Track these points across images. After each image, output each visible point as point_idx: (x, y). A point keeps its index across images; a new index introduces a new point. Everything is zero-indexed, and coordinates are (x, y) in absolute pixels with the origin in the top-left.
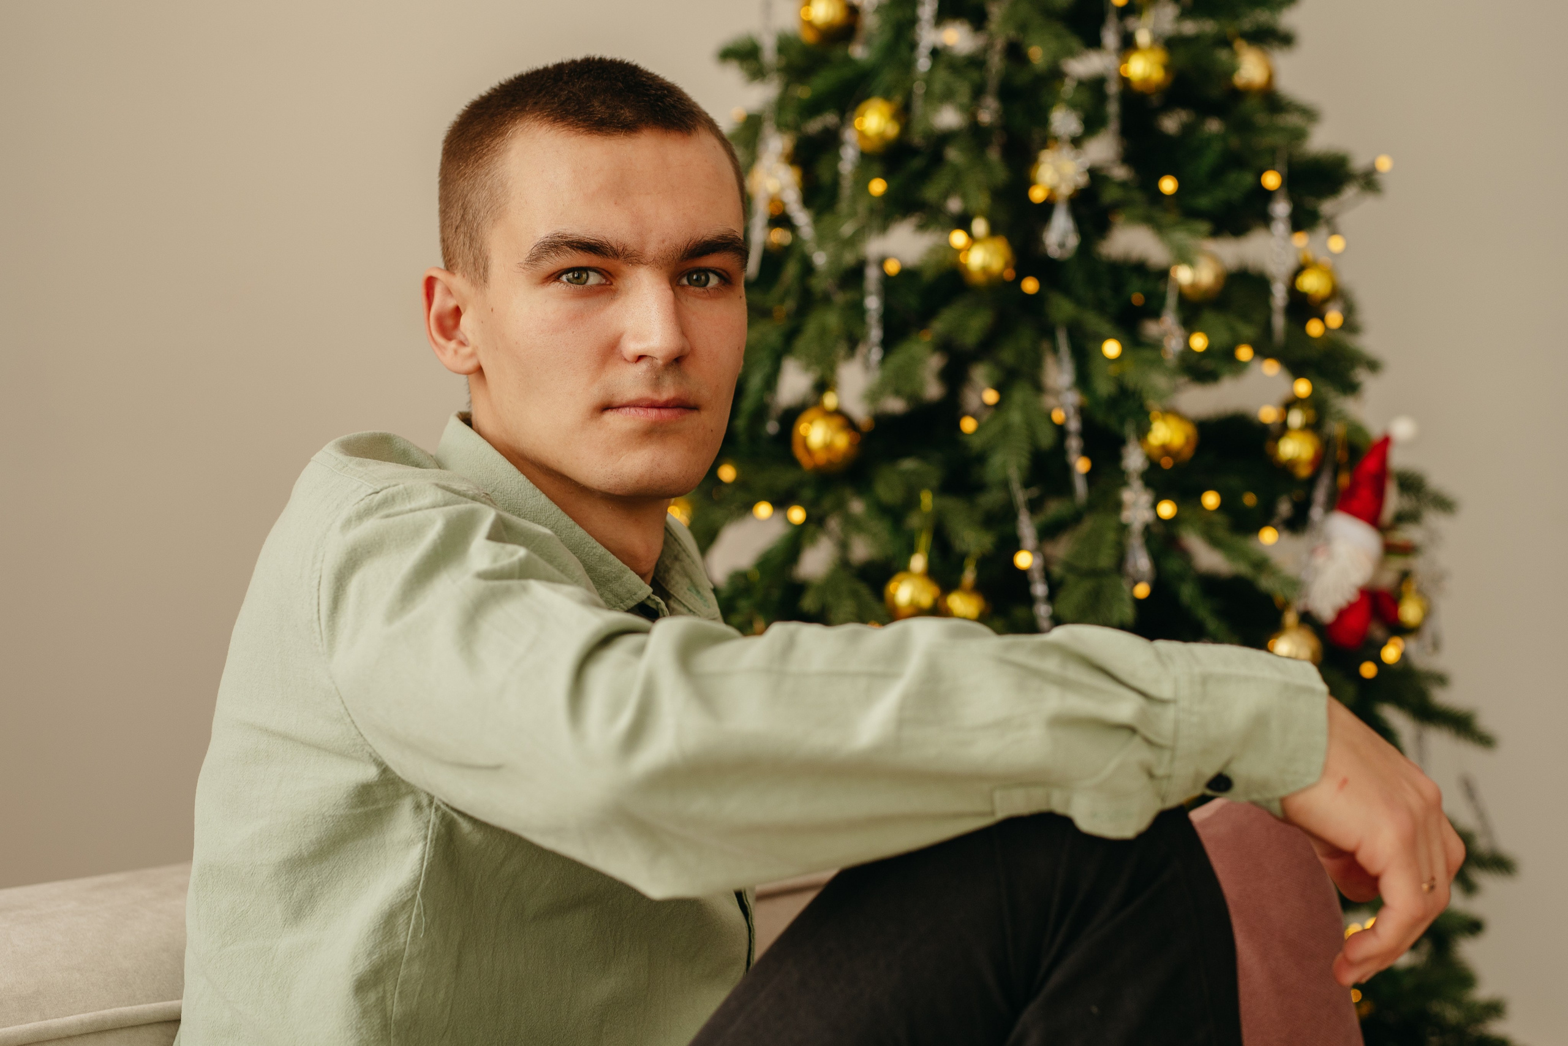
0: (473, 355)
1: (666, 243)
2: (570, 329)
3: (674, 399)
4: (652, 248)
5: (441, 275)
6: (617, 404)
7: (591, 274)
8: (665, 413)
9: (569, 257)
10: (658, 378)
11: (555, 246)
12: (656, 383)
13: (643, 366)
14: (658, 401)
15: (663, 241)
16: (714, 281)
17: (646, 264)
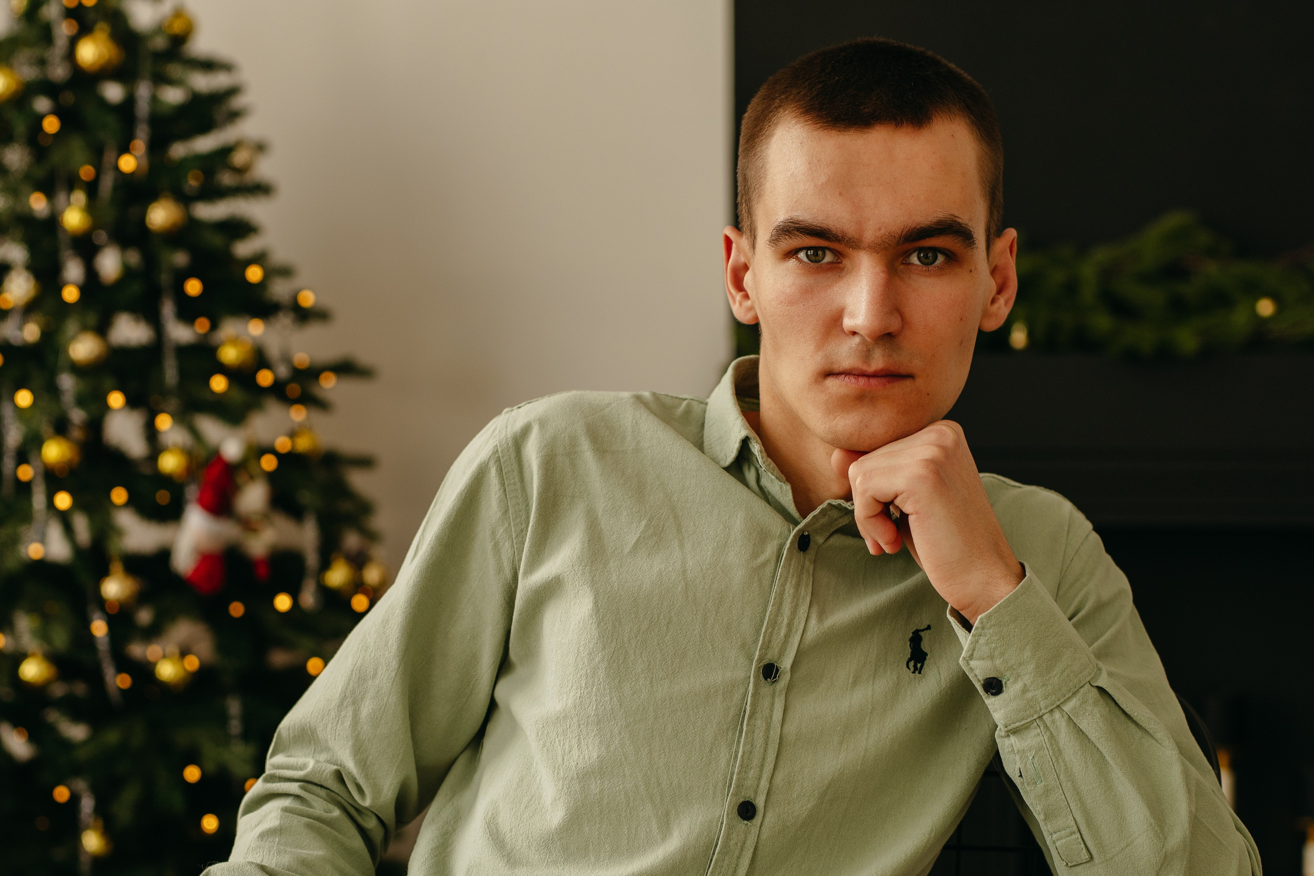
0: (751, 308)
1: (883, 231)
2: (802, 302)
3: (882, 370)
4: (870, 235)
5: (732, 235)
6: (837, 371)
7: (828, 252)
8: (873, 381)
9: (800, 240)
10: (869, 351)
11: (788, 231)
12: (867, 355)
13: (856, 340)
14: (866, 371)
15: (880, 229)
16: (941, 259)
17: (864, 249)
